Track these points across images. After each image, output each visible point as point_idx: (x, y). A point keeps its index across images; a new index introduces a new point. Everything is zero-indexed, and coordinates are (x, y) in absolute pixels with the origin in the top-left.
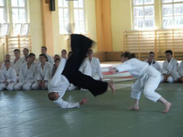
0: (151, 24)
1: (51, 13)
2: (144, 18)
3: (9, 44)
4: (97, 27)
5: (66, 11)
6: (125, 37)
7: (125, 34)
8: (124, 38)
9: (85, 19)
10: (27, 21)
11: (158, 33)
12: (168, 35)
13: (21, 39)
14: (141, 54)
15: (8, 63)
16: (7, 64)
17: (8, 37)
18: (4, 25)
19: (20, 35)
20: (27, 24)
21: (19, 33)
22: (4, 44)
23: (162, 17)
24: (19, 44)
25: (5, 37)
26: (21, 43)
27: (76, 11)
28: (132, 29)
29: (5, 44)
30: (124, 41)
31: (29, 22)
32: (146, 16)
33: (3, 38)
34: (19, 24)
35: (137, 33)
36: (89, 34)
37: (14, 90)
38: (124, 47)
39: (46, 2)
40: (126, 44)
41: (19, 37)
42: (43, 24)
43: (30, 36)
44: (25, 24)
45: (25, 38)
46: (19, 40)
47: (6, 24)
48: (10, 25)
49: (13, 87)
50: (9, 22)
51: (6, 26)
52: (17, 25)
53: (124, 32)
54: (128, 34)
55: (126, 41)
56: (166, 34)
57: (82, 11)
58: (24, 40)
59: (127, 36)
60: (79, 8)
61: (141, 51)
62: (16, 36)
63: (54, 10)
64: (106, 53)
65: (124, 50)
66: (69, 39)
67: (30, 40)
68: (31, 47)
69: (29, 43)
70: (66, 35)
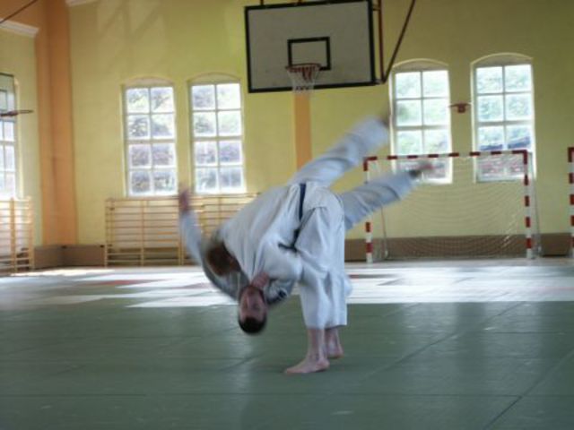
2: (152, 169)
4: (42, 186)
6: (110, 212)
7: (109, 204)
8: (107, 214)
9: (17, 168)
12: (208, 209)
14: (147, 250)
23: (194, 168)
28: (125, 193)
30: (107, 221)
32: (157, 166)
35: (138, 204)
36: (29, 202)
38: (107, 234)
40: (112, 228)
53: (107, 201)
54: (116, 204)
55: (112, 221)
57: (11, 150)
59: (112, 209)
60: (4, 143)
61: (148, 245)
64: (64, 247)
65: (107, 241)
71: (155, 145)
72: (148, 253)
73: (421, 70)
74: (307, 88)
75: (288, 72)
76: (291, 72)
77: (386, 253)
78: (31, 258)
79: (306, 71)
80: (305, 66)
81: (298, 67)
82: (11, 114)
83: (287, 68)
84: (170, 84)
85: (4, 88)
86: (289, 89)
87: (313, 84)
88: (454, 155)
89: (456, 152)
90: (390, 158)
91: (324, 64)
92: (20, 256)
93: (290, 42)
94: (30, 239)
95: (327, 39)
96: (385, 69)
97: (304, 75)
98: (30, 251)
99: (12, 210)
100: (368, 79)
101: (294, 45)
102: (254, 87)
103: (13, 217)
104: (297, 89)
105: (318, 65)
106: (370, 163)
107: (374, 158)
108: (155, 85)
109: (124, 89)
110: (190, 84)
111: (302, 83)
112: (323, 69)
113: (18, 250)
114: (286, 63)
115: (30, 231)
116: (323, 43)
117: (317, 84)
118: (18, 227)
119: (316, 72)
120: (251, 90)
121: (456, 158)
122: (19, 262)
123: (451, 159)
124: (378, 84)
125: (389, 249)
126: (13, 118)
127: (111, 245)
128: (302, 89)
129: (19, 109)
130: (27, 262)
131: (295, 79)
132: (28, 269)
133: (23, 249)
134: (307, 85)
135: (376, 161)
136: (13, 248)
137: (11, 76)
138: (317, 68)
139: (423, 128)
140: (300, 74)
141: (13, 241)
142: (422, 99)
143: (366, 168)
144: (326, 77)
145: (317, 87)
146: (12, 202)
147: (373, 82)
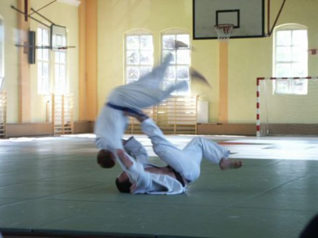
1: (29, 66)
4: (79, 88)
5: (46, 65)
12: (169, 103)
14: (135, 125)
27: (56, 66)
31: (3, 75)
39: (25, 52)
42: (19, 78)
43: (5, 94)
57: (63, 67)
60: (60, 64)
61: (136, 122)
63: (34, 63)
64: (90, 122)
66: (48, 101)
67: (5, 98)
68: (5, 108)
69: (4, 102)
70: (45, 96)
71: (141, 68)
72: (135, 127)
73: (292, 30)
74: (226, 38)
75: (216, 28)
76: (217, 28)
77: (268, 131)
78: (72, 127)
79: (226, 28)
80: (225, 26)
81: (221, 26)
82: (64, 48)
83: (215, 26)
84: (151, 34)
85: (60, 34)
86: (216, 38)
87: (229, 35)
88: (309, 78)
89: (310, 76)
90: (272, 78)
91: (236, 24)
92: (66, 126)
93: (217, 12)
94: (72, 116)
95: (238, 11)
96: (270, 29)
97: (224, 30)
98: (72, 123)
99: (63, 100)
100: (261, 34)
101: (219, 14)
102: (196, 36)
103: (63, 104)
104: (220, 38)
105: (233, 25)
106: (260, 81)
107: (263, 79)
108: (142, 34)
109: (126, 36)
110: (162, 35)
111: (223, 35)
112: (235, 27)
113: (65, 123)
114: (215, 24)
115: (72, 112)
116: (236, 13)
117: (232, 35)
118: (66, 110)
119: (231, 29)
120: (194, 38)
121: (310, 80)
122: (66, 129)
123: (307, 80)
124: (266, 36)
125: (269, 129)
126: (65, 50)
128: (223, 38)
129: (68, 45)
130: (70, 129)
131: (219, 33)
132: (70, 133)
133: (68, 122)
134: (226, 36)
135: (264, 80)
136: (63, 121)
137: (65, 27)
138: (232, 27)
139: (291, 62)
140: (222, 30)
141: (63, 117)
142: (292, 46)
143: (258, 84)
144: (237, 32)
145: (231, 38)
146: (63, 96)
147: (263, 35)
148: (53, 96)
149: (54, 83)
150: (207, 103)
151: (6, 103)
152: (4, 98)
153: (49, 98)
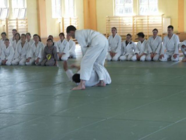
0: (130, 11)
2: (124, 5)
3: (8, 26)
4: (84, 12)
6: (107, 21)
7: (108, 19)
8: (107, 23)
9: (74, 5)
10: (24, 6)
11: (135, 18)
12: (144, 21)
13: (19, 22)
15: (7, 41)
16: (6, 43)
17: (7, 20)
18: (4, 9)
19: (18, 19)
20: (24, 8)
21: (17, 17)
22: (4, 26)
23: (139, 5)
24: (17, 26)
25: (5, 20)
26: (19, 25)
28: (114, 15)
29: (6, 25)
30: (107, 25)
31: (26, 7)
33: (3, 21)
34: (17, 8)
35: (118, 19)
36: (78, 18)
37: (11, 65)
38: (107, 30)
41: (17, 20)
42: (38, 9)
43: (27, 19)
44: (22, 9)
45: (22, 21)
46: (17, 23)
47: (6, 8)
48: (10, 10)
49: (11, 62)
50: (8, 6)
51: (6, 10)
52: (16, 10)
53: (107, 17)
54: (111, 19)
55: (109, 25)
56: (142, 20)
58: (22, 23)
59: (109, 21)
62: (15, 19)
65: (107, 33)
66: (60, 23)
67: (27, 22)
68: (27, 29)
69: (26, 25)
70: (57, 19)
127: (108, 34)
146: (70, 18)
148: (63, 19)
149: (64, 10)
150: (169, 19)
151: (27, 26)
152: (25, 22)
153: (61, 21)
